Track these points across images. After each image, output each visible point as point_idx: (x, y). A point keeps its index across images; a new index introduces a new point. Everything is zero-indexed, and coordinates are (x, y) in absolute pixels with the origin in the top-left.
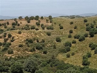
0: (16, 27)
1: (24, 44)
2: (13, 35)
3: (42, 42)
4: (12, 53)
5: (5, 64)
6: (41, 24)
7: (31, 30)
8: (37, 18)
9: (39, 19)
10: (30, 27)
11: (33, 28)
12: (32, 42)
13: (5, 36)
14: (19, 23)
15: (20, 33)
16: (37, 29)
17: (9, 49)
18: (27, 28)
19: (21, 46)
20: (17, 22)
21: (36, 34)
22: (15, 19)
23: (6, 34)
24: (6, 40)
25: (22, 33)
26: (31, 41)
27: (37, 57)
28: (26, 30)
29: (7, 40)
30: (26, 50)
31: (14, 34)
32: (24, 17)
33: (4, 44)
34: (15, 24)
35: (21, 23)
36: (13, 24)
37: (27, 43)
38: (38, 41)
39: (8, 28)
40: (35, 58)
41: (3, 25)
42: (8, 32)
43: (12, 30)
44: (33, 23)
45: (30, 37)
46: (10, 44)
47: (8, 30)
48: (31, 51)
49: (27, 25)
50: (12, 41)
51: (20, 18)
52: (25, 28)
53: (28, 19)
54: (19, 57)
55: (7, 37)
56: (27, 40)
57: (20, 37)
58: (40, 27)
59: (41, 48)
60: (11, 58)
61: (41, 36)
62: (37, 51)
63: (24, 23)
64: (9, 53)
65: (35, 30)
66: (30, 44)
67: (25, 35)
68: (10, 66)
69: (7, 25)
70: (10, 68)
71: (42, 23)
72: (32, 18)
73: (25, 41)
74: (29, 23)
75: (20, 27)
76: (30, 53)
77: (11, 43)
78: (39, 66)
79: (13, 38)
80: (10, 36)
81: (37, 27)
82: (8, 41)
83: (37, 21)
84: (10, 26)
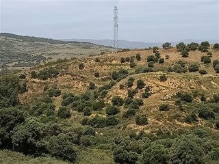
0: (156, 65)
1: (172, 104)
2: (148, 84)
3: (212, 102)
4: (144, 122)
5: (129, 147)
6: (212, 60)
7: (188, 73)
8: (204, 46)
9: (210, 50)
10: (187, 67)
11: (194, 69)
12: (190, 101)
13: (130, 85)
14: (163, 56)
15: (163, 79)
16: (203, 73)
17: (137, 114)
18: (180, 68)
19: (164, 108)
20: (158, 55)
21: (200, 83)
22: (155, 49)
23: (132, 80)
24: (131, 94)
25: (168, 80)
26: (187, 99)
27: (200, 134)
28: (179, 72)
29: (135, 92)
30: (177, 117)
31: (151, 81)
33: (128, 103)
34: (154, 59)
35: (167, 57)
36: (150, 59)
37: (177, 103)
38: (203, 99)
39: (137, 68)
40: (196, 138)
41: (128, 60)
42: (137, 77)
43: (146, 71)
44: (195, 57)
45: (187, 90)
46: (141, 104)
47: (137, 72)
48: (188, 121)
49: (180, 62)
50: (146, 96)
51: (167, 46)
52: (175, 68)
53: (184, 49)
54: (159, 133)
55: (134, 87)
56: (179, 95)
57: (163, 89)
58: (211, 68)
59: (211, 116)
60: (142, 133)
61: (212, 88)
62: (201, 122)
63: (175, 57)
64: (138, 123)
65: (197, 73)
66: (185, 106)
67: (175, 84)
68: (139, 152)
69: (135, 60)
70: (140, 156)
71: (216, 59)
72: (193, 47)
73: (174, 96)
74: (186, 57)
75: (164, 65)
76: (185, 124)
77: (142, 100)
78: (205, 157)
79: (148, 89)
80: (141, 85)
81: (202, 67)
82: (138, 96)
83: (205, 54)
84: (142, 63)
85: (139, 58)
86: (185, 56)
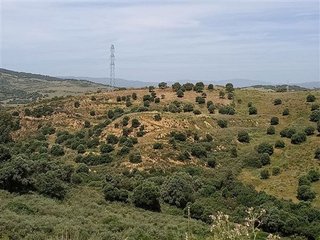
0: (152, 104)
1: (165, 142)
2: (142, 123)
3: (205, 141)
4: (138, 160)
5: (120, 184)
6: (207, 100)
7: (182, 113)
8: (199, 87)
9: (205, 91)
10: (182, 107)
11: (188, 109)
12: (184, 140)
13: (125, 124)
14: (159, 96)
15: (158, 118)
16: (197, 113)
17: (131, 152)
18: (175, 108)
19: (158, 147)
20: (154, 95)
21: (194, 123)
22: (151, 88)
23: (127, 119)
24: (126, 133)
25: (163, 119)
26: (181, 138)
27: (192, 172)
28: (173, 112)
29: (130, 131)
30: (170, 155)
31: (145, 120)
32: (170, 85)
33: (122, 141)
34: (150, 99)
35: (163, 97)
36: (146, 99)
37: (171, 142)
38: (196, 138)
39: (133, 107)
40: (187, 175)
41: (124, 99)
42: (132, 116)
43: (142, 110)
44: (190, 98)
45: (180, 129)
46: (135, 142)
47: (133, 111)
48: (181, 159)
49: (175, 102)
50: (140, 135)
51: (162, 86)
52: (170, 108)
53: (180, 89)
54: (152, 171)
55: (129, 126)
56: (173, 134)
57: (157, 128)
58: (206, 108)
59: (204, 154)
60: (135, 171)
61: (205, 127)
62: (194, 161)
63: (171, 96)
64: (132, 161)
65: (191, 113)
66: (178, 144)
67: (169, 123)
68: (131, 190)
69: (131, 99)
70: (131, 194)
71: (210, 99)
72: (188, 87)
73: (168, 135)
74: (182, 97)
75: (159, 105)
76: (178, 162)
77: (136, 139)
78: (195, 194)
79: (142, 128)
80: (136, 123)
81: (197, 107)
82: (132, 135)
83: (200, 95)
84: (138, 103)
85: (135, 97)
86: (180, 96)
